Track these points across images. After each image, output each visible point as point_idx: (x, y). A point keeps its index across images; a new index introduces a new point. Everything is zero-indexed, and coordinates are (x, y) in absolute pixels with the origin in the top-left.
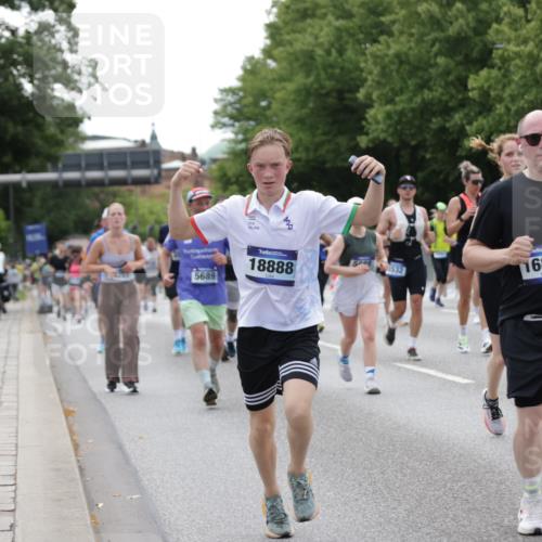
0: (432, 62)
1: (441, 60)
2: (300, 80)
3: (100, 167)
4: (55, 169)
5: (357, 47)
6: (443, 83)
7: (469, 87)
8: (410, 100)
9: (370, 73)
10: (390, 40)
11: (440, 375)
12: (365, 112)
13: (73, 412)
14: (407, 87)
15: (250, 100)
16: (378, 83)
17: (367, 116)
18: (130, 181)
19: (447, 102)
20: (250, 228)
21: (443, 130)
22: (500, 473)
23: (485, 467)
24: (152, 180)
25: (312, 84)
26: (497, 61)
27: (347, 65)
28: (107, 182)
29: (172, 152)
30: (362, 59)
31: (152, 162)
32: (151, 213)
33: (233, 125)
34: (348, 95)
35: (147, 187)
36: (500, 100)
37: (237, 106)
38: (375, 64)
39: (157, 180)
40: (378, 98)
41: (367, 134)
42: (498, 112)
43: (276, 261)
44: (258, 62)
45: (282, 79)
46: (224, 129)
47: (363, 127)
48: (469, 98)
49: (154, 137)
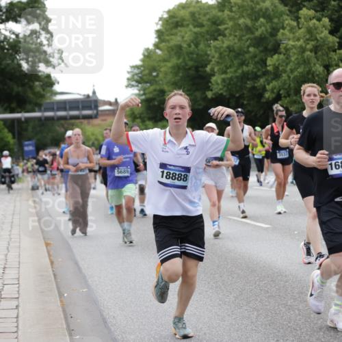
0: (246, 50)
1: (252, 49)
2: (175, 61)
3: (65, 109)
4: (40, 110)
5: (206, 42)
6: (253, 62)
7: (268, 64)
8: (236, 71)
9: (214, 57)
10: (224, 39)
12: (211, 78)
13: (50, 244)
14: (234, 64)
15: (147, 72)
16: (218, 62)
17: (212, 80)
18: (81, 117)
19: (256, 72)
21: (254, 88)
23: (277, 273)
24: (93, 117)
25: (181, 63)
26: (283, 50)
27: (200, 52)
28: (68, 118)
29: (104, 101)
30: (208, 49)
31: (93, 106)
32: (93, 134)
33: (137, 86)
34: (201, 69)
35: (91, 120)
36: (285, 71)
37: (140, 75)
38: (216, 52)
39: (96, 117)
40: (218, 70)
41: (212, 90)
42: (283, 78)
43: (177, 173)
44: (151, 51)
45: (165, 60)
46: (132, 88)
47: (209, 87)
48: (268, 71)
49: (94, 93)
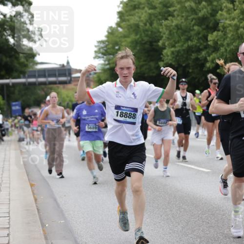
0: (192, 28)
1: (196, 28)
2: (133, 37)
3: (44, 76)
4: (24, 77)
5: (159, 22)
6: (197, 38)
7: (209, 39)
8: (182, 46)
9: (164, 34)
10: (173, 19)
11: (196, 168)
12: (162, 51)
13: (34, 185)
14: (181, 40)
15: (110, 46)
16: (168, 38)
17: (163, 53)
18: (58, 82)
19: (199, 46)
20: (117, 97)
21: (197, 59)
22: (223, 211)
23: (216, 208)
24: (68, 82)
25: (138, 39)
26: (221, 28)
27: (154, 30)
28: (47, 83)
29: (76, 70)
30: (160, 27)
31: (67, 74)
32: (68, 97)
33: (103, 57)
34: (154, 44)
35: (66, 85)
36: (222, 45)
37: (105, 49)
38: (166, 29)
39: (70, 82)
40: (168, 45)
41: (163, 61)
42: (221, 51)
43: (128, 112)
44: (114, 29)
45: (125, 37)
46: (99, 59)
47: (161, 58)
48: (208, 45)
49: (68, 63)
